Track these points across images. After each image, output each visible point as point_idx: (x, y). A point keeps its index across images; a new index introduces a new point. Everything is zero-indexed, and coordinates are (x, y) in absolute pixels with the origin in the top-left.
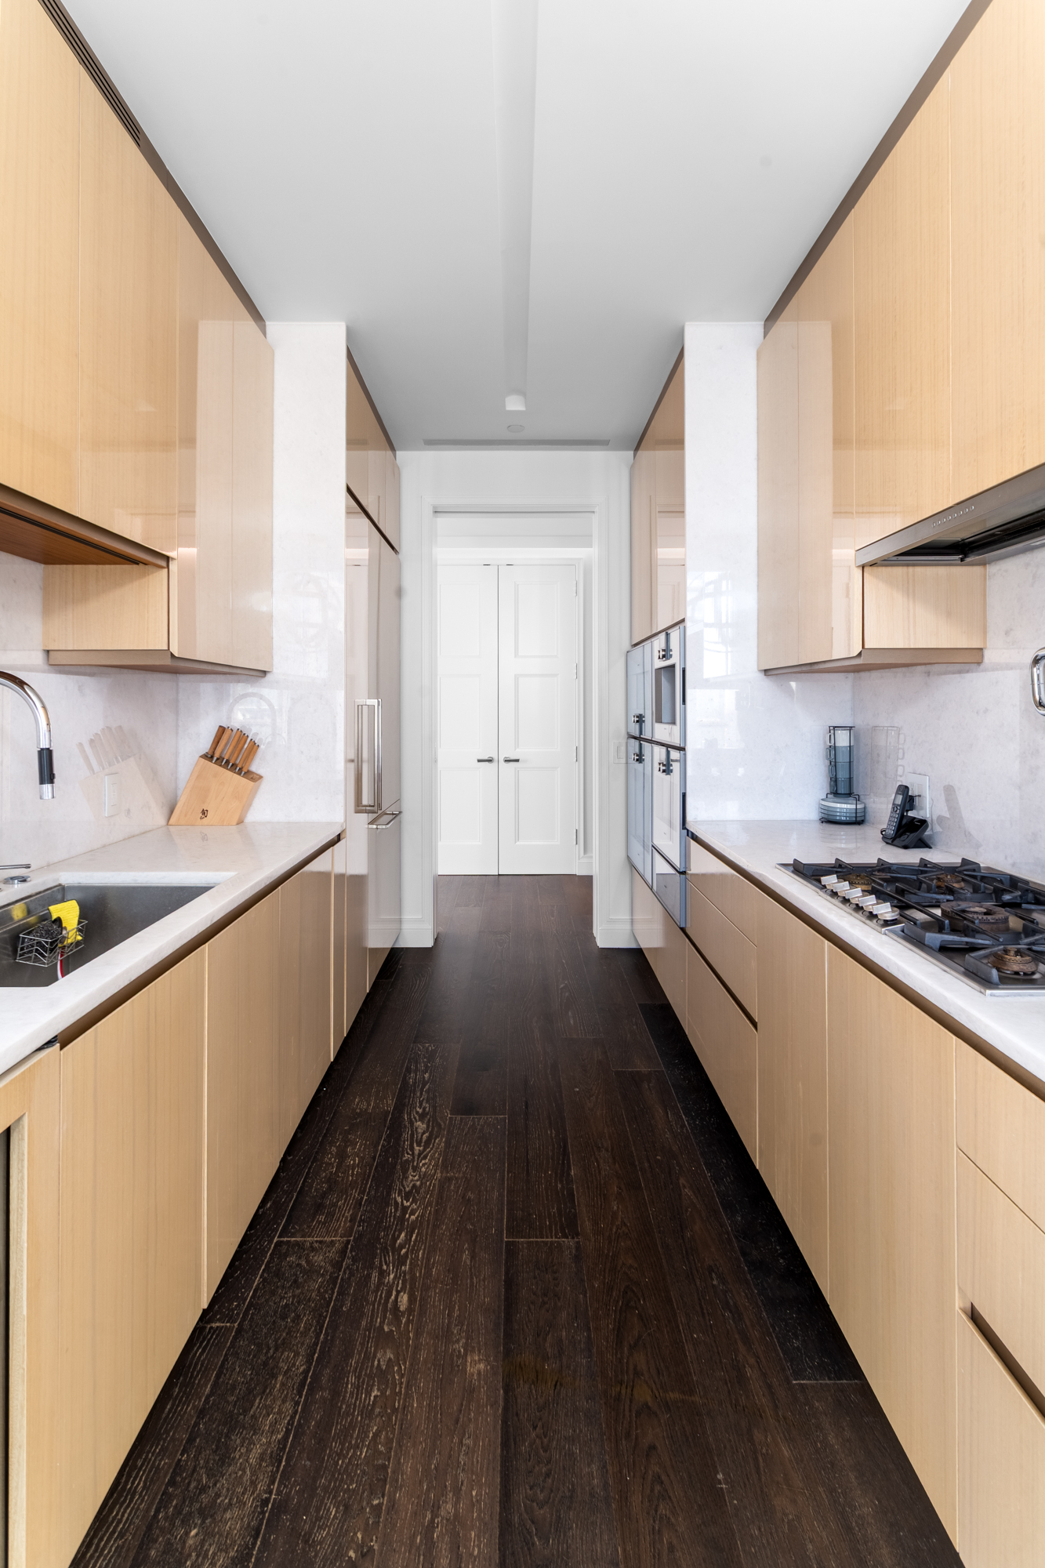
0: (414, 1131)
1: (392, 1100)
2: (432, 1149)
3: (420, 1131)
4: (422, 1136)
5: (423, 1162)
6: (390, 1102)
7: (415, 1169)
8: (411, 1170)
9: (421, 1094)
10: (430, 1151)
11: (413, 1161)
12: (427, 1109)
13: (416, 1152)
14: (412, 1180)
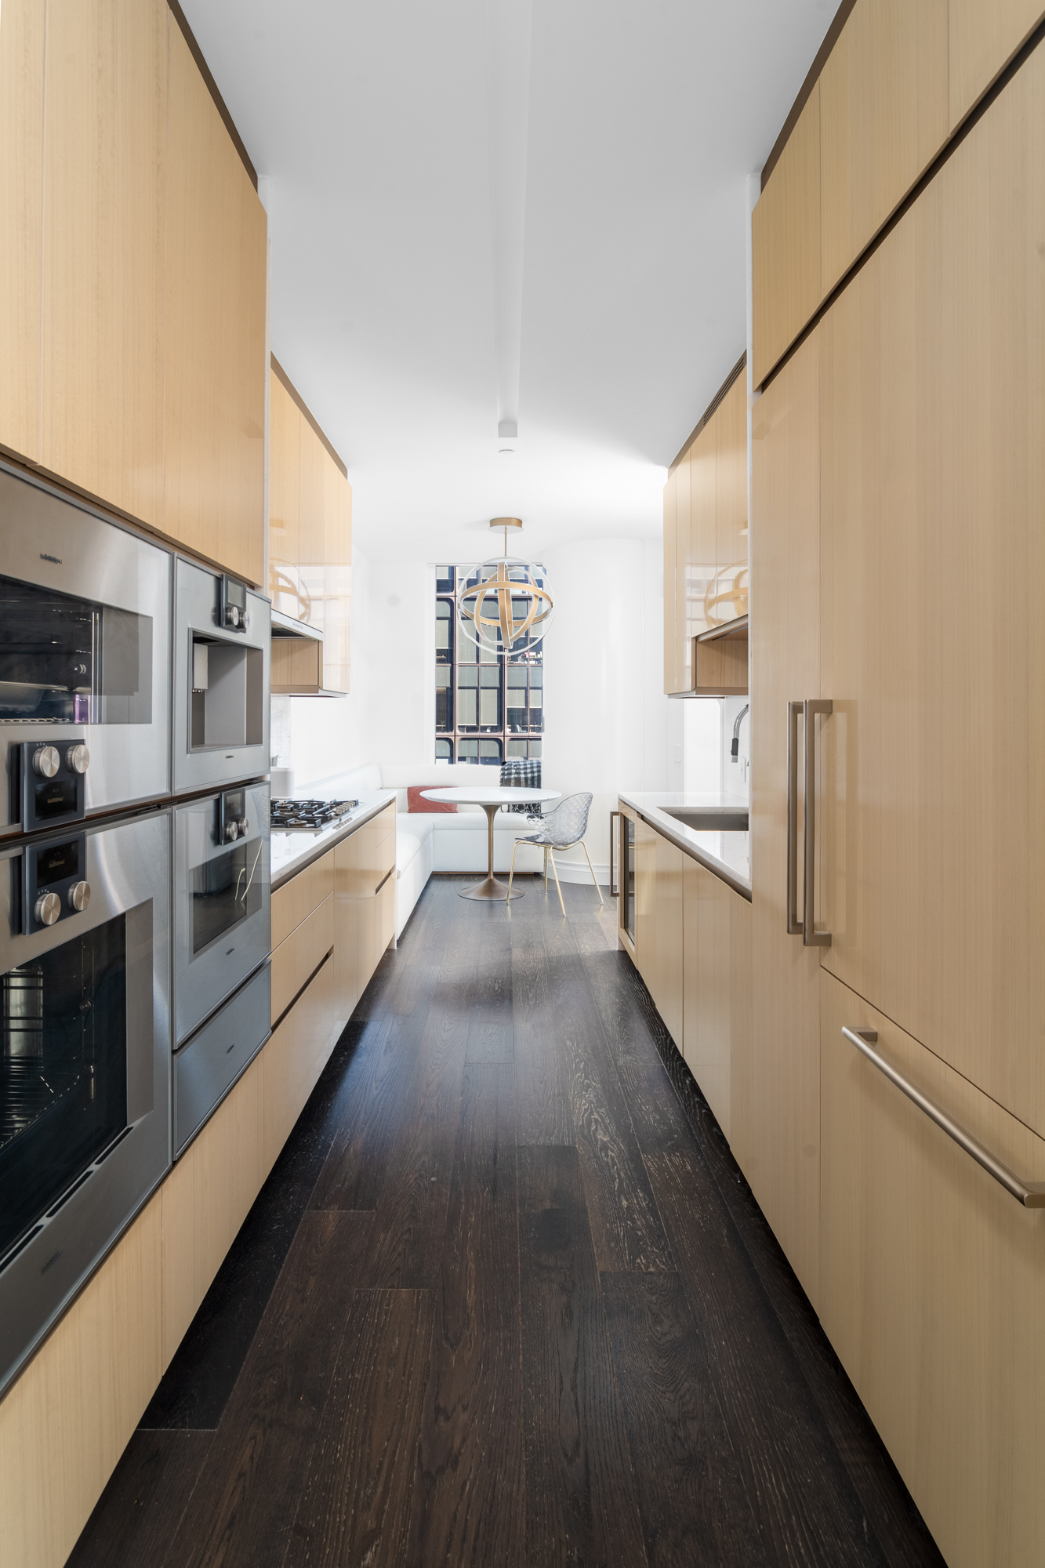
0: (606, 1131)
1: (649, 1168)
2: (583, 1116)
3: (600, 1131)
4: (597, 1127)
5: (586, 1107)
6: (649, 1164)
7: (591, 1102)
8: (594, 1100)
9: (619, 1174)
10: (584, 1114)
11: (596, 1108)
12: (603, 1155)
13: (595, 1114)
14: (590, 1094)
